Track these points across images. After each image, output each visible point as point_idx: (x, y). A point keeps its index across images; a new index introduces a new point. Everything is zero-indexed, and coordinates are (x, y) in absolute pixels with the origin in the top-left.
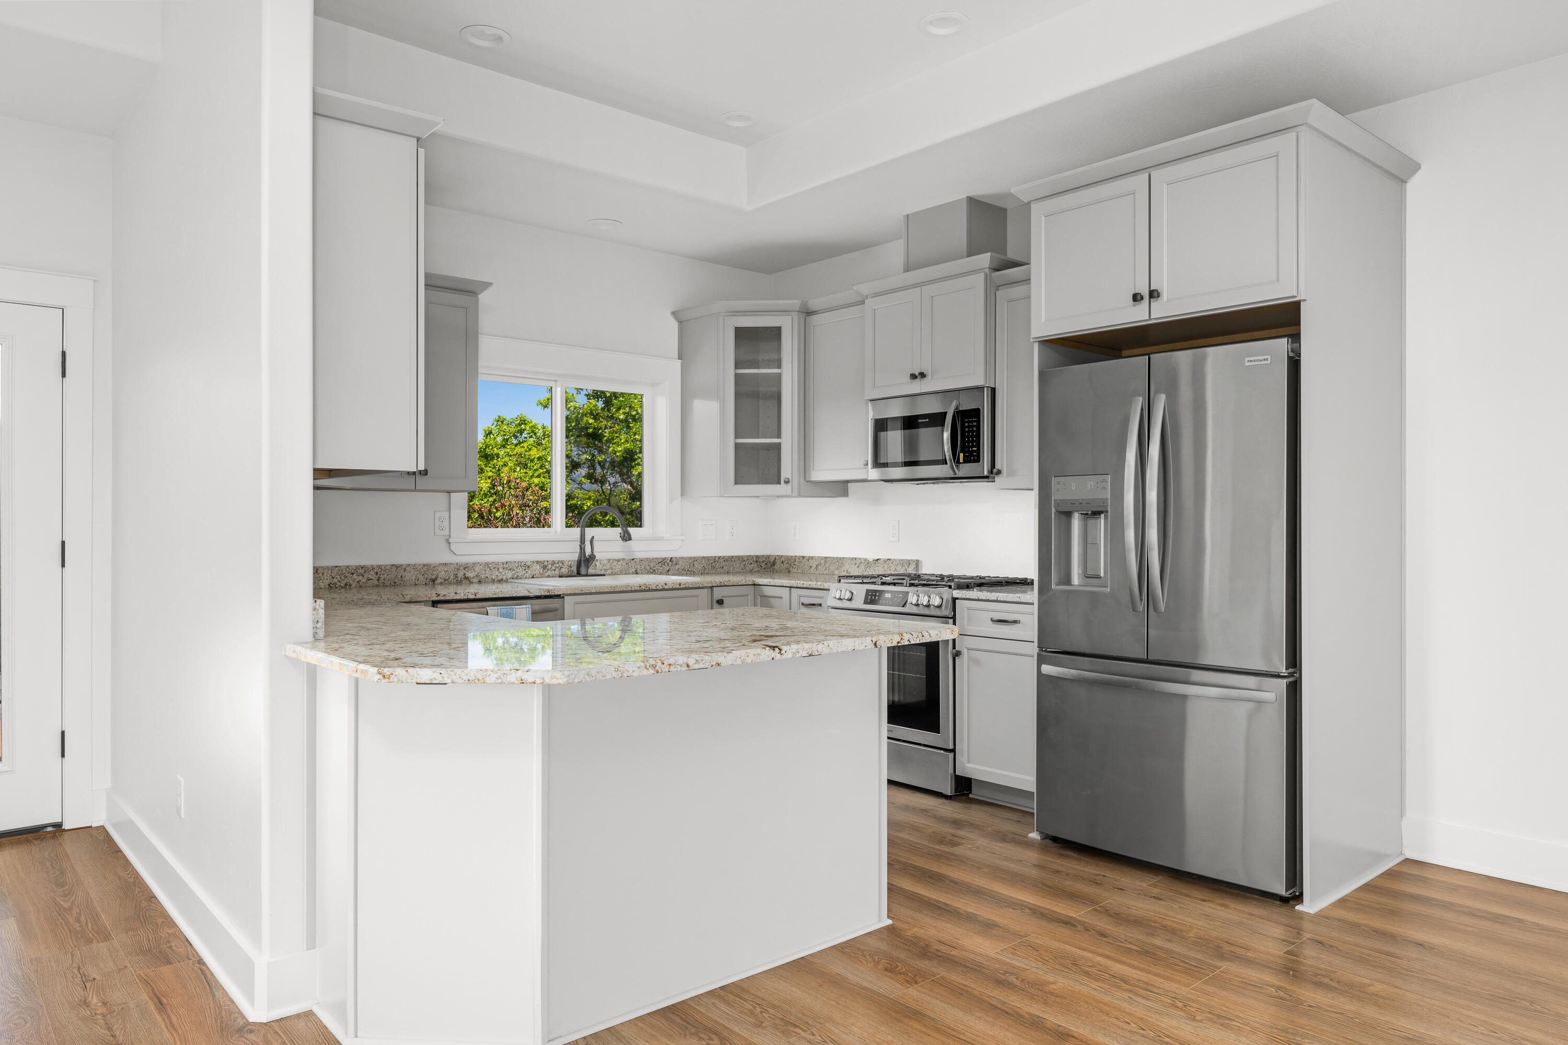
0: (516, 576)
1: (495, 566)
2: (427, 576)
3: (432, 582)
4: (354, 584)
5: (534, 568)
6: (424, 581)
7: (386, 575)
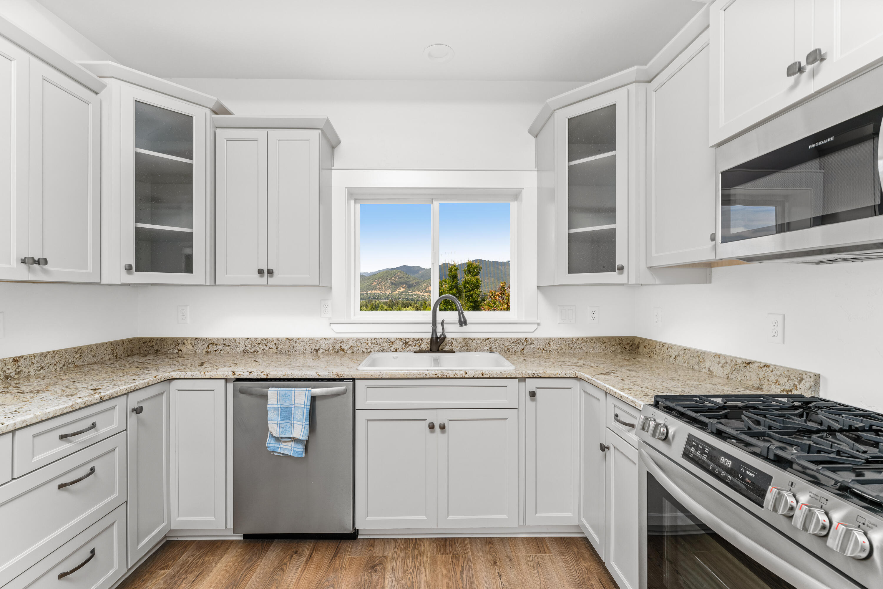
0: (382, 349)
1: (365, 341)
2: (312, 347)
3: (316, 351)
4: (260, 351)
5: (398, 343)
6: (310, 350)
7: (282, 345)
